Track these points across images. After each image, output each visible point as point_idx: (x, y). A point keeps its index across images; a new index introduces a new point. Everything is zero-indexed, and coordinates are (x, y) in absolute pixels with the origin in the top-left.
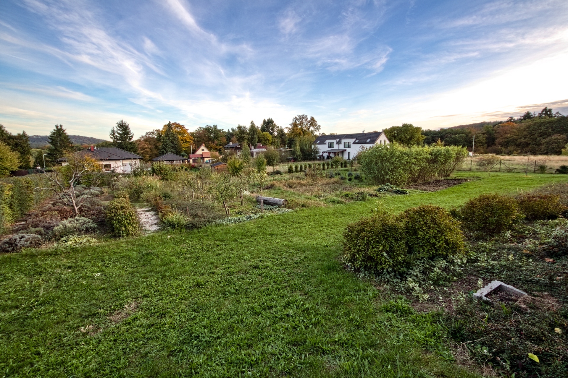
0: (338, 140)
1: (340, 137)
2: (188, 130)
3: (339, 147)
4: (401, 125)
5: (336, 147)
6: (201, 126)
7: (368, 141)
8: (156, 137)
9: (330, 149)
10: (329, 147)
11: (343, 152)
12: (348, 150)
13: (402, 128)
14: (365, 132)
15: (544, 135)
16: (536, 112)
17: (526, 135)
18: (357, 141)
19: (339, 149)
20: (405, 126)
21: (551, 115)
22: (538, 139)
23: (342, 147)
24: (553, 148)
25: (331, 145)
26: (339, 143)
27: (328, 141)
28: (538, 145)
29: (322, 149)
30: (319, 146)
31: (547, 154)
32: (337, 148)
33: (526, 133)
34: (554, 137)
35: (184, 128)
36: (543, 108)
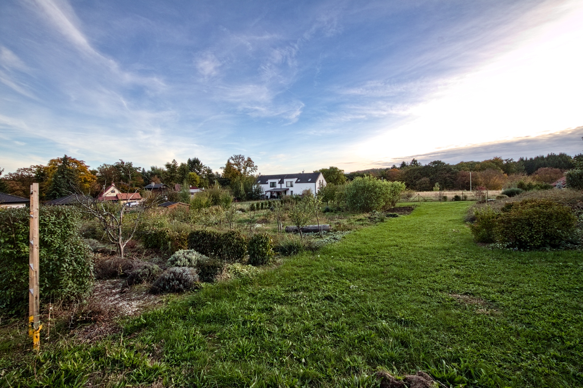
0: (280, 180)
1: (282, 178)
2: (89, 167)
3: (281, 186)
4: (328, 168)
5: (278, 186)
6: (107, 163)
7: (310, 180)
8: (34, 175)
9: (273, 188)
10: (271, 187)
11: (285, 191)
12: (291, 189)
13: (329, 170)
14: (305, 172)
15: (417, 178)
16: (408, 162)
17: (406, 178)
18: (299, 181)
19: (281, 189)
20: (332, 168)
21: (417, 165)
22: (414, 181)
23: (284, 186)
24: (423, 187)
25: (273, 185)
26: (281, 182)
27: (270, 181)
28: (414, 185)
29: (266, 188)
30: (263, 186)
31: (420, 191)
32: (280, 188)
33: (406, 176)
34: (423, 179)
35: (82, 164)
36: (412, 159)
